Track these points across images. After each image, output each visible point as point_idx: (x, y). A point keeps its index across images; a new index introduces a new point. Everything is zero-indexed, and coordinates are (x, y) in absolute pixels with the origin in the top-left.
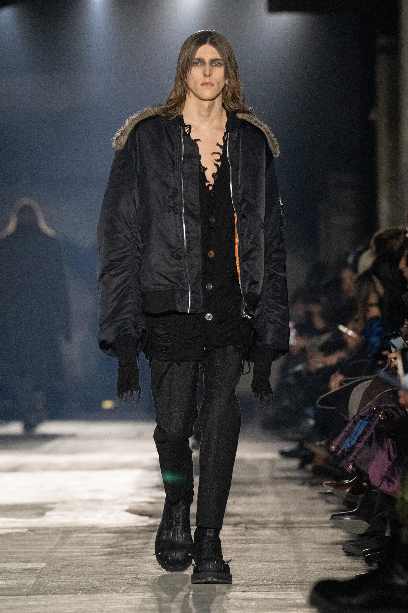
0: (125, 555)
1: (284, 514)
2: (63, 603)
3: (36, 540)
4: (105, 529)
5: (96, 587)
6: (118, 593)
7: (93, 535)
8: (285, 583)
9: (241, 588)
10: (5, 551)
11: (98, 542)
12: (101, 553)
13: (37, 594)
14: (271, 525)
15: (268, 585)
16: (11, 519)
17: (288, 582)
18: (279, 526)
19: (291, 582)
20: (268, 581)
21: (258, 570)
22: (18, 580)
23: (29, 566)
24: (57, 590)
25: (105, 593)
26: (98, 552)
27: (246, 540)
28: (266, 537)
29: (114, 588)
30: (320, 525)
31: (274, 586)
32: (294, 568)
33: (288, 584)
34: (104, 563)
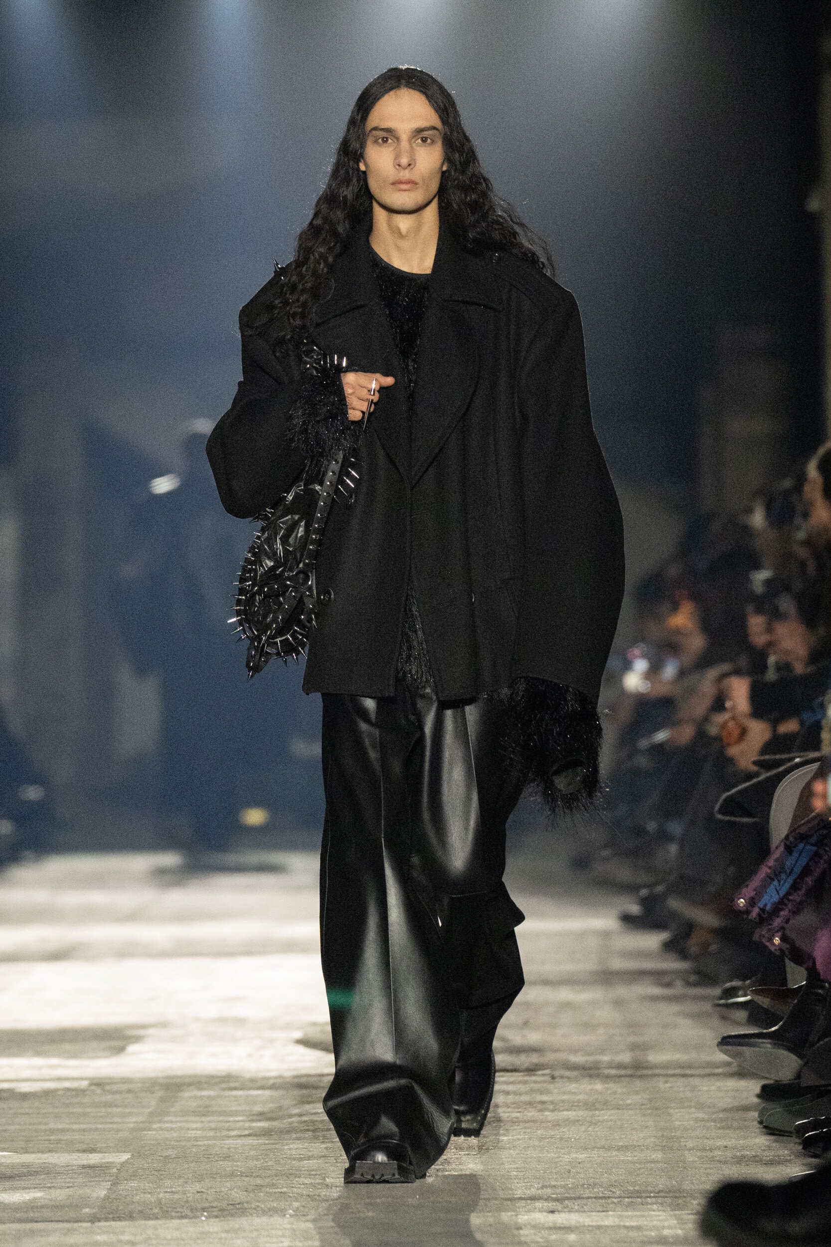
0: (298, 1135)
1: (634, 1047)
2: (169, 1237)
3: (107, 1105)
4: (253, 1080)
5: (239, 1204)
6: (284, 1215)
7: (227, 1093)
8: (637, 1194)
9: (545, 1204)
10: (43, 1127)
11: (239, 1108)
12: (247, 1132)
13: (114, 1219)
14: (607, 1071)
15: (604, 1198)
16: (54, 1061)
17: (644, 1192)
18: (623, 1072)
19: (651, 1192)
20: (602, 1189)
21: (581, 1165)
22: (71, 1189)
23: (94, 1159)
24: (156, 1211)
25: (257, 1216)
26: (239, 1129)
27: (552, 1102)
28: (596, 1096)
29: (275, 1205)
30: (710, 1072)
31: (615, 1201)
32: (658, 1162)
33: (644, 1195)
34: (252, 1153)
